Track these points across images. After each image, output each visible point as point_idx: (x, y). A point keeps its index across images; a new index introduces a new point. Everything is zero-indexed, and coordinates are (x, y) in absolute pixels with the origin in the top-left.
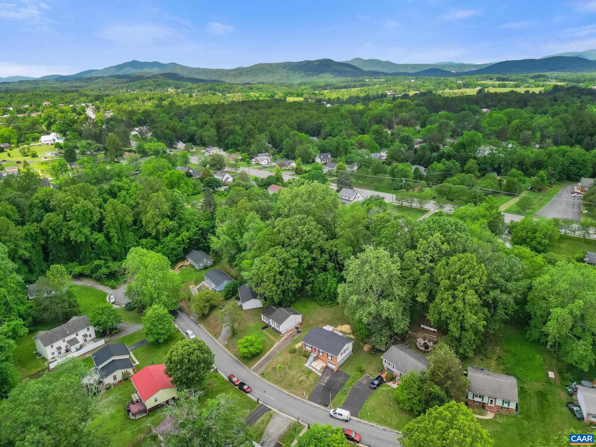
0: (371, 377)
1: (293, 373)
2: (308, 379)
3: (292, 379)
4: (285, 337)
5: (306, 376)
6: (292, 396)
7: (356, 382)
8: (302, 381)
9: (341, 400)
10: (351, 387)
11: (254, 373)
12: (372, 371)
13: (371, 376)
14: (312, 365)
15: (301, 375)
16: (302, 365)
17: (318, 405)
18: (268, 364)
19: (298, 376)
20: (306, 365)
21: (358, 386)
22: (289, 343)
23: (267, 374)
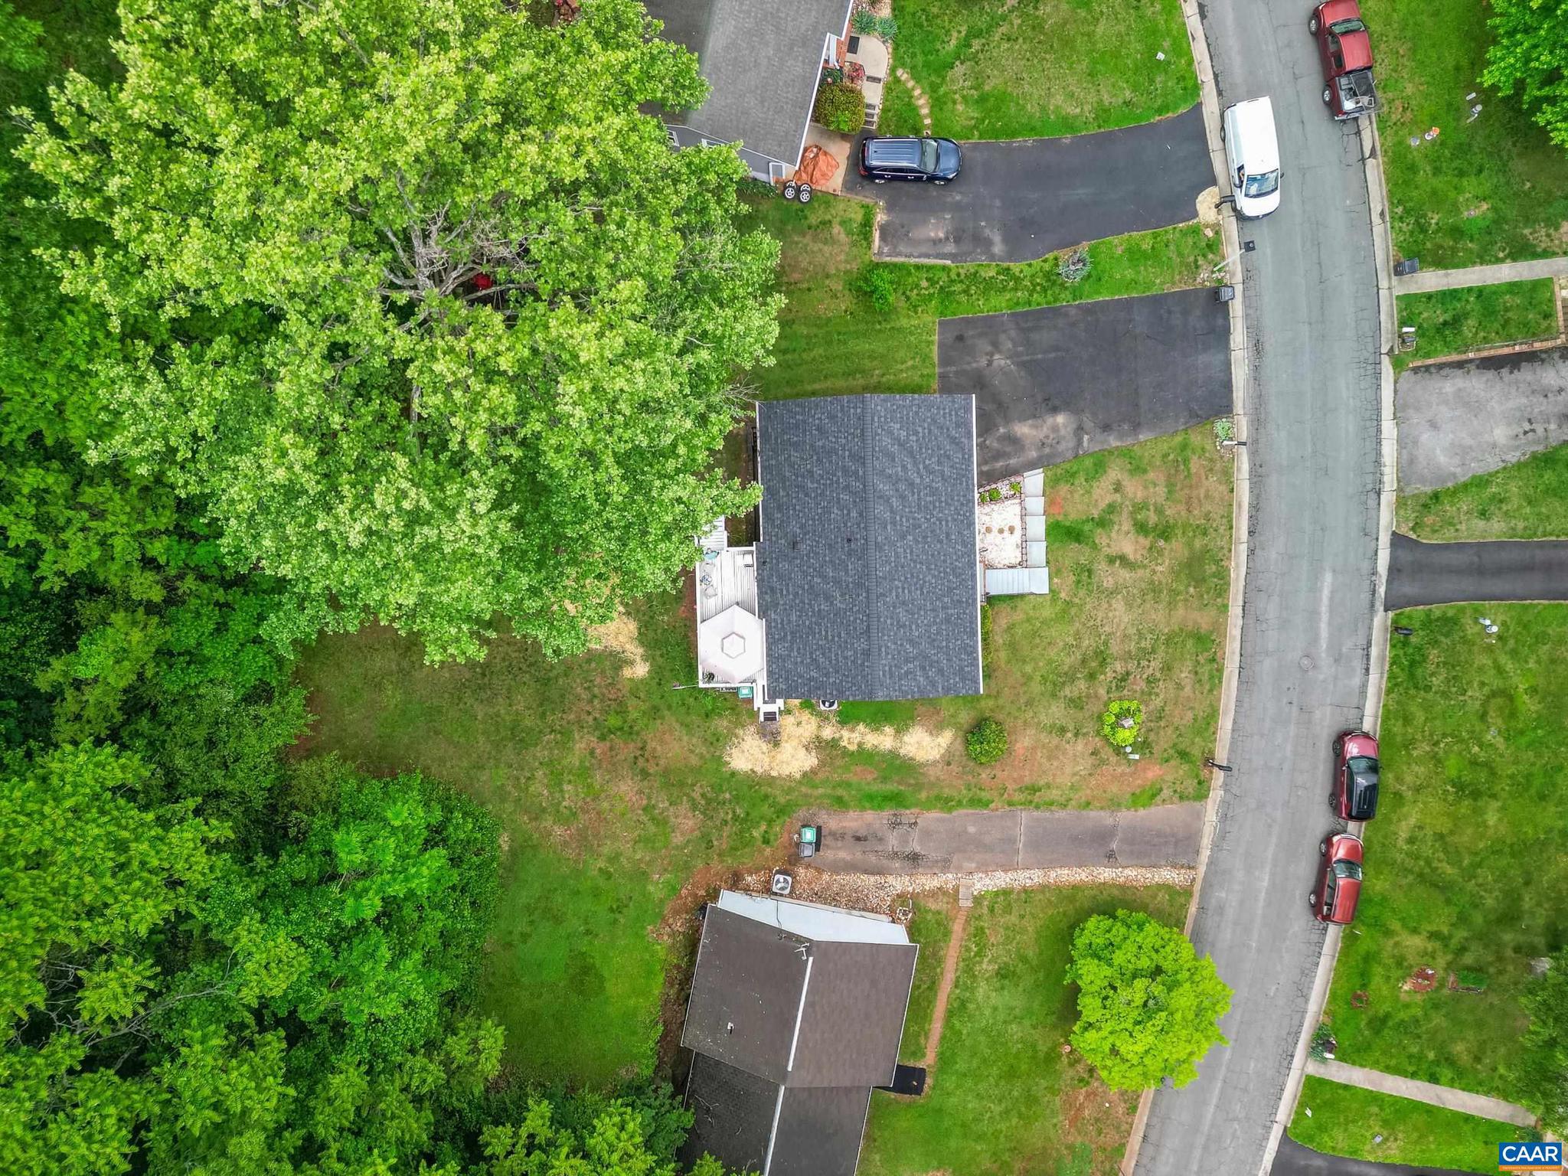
0: (880, 217)
1: (1119, 616)
2: (1111, 508)
3: (1155, 589)
4: (899, 884)
5: (1100, 537)
6: (1255, 508)
7: (969, 267)
8: (1141, 528)
9: (1135, 255)
10: (1016, 267)
11: (1206, 842)
12: (832, 241)
13: (867, 224)
14: (1014, 556)
15: (1111, 560)
16: (1047, 612)
17: (1238, 337)
18: (1125, 817)
19: (1125, 574)
20: (1037, 581)
21: (989, 243)
22: (931, 817)
23: (1183, 755)
